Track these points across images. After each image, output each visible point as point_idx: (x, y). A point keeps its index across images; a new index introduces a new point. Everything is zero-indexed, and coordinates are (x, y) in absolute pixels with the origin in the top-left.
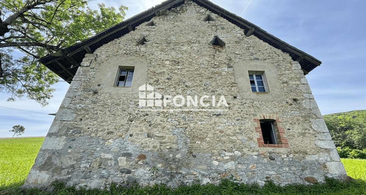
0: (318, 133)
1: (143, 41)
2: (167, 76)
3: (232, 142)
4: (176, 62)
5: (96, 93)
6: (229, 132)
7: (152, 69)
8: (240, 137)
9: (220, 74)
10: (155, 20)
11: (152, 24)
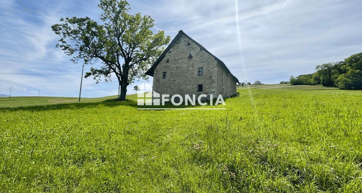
0: (214, 87)
1: (168, 61)
2: (175, 74)
3: (190, 91)
4: (177, 68)
5: (159, 81)
6: (190, 89)
7: (171, 72)
8: (192, 90)
9: (189, 70)
10: (171, 50)
11: (170, 52)
